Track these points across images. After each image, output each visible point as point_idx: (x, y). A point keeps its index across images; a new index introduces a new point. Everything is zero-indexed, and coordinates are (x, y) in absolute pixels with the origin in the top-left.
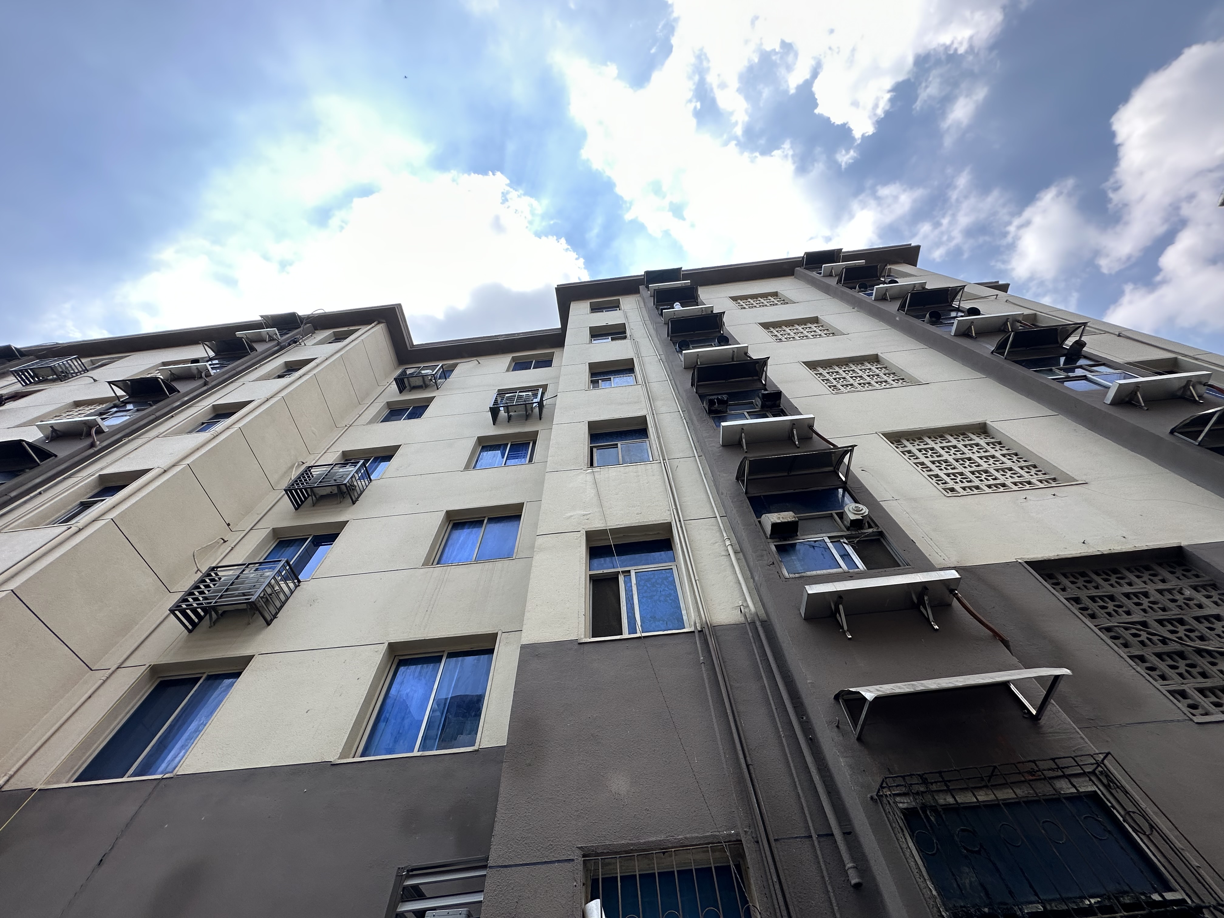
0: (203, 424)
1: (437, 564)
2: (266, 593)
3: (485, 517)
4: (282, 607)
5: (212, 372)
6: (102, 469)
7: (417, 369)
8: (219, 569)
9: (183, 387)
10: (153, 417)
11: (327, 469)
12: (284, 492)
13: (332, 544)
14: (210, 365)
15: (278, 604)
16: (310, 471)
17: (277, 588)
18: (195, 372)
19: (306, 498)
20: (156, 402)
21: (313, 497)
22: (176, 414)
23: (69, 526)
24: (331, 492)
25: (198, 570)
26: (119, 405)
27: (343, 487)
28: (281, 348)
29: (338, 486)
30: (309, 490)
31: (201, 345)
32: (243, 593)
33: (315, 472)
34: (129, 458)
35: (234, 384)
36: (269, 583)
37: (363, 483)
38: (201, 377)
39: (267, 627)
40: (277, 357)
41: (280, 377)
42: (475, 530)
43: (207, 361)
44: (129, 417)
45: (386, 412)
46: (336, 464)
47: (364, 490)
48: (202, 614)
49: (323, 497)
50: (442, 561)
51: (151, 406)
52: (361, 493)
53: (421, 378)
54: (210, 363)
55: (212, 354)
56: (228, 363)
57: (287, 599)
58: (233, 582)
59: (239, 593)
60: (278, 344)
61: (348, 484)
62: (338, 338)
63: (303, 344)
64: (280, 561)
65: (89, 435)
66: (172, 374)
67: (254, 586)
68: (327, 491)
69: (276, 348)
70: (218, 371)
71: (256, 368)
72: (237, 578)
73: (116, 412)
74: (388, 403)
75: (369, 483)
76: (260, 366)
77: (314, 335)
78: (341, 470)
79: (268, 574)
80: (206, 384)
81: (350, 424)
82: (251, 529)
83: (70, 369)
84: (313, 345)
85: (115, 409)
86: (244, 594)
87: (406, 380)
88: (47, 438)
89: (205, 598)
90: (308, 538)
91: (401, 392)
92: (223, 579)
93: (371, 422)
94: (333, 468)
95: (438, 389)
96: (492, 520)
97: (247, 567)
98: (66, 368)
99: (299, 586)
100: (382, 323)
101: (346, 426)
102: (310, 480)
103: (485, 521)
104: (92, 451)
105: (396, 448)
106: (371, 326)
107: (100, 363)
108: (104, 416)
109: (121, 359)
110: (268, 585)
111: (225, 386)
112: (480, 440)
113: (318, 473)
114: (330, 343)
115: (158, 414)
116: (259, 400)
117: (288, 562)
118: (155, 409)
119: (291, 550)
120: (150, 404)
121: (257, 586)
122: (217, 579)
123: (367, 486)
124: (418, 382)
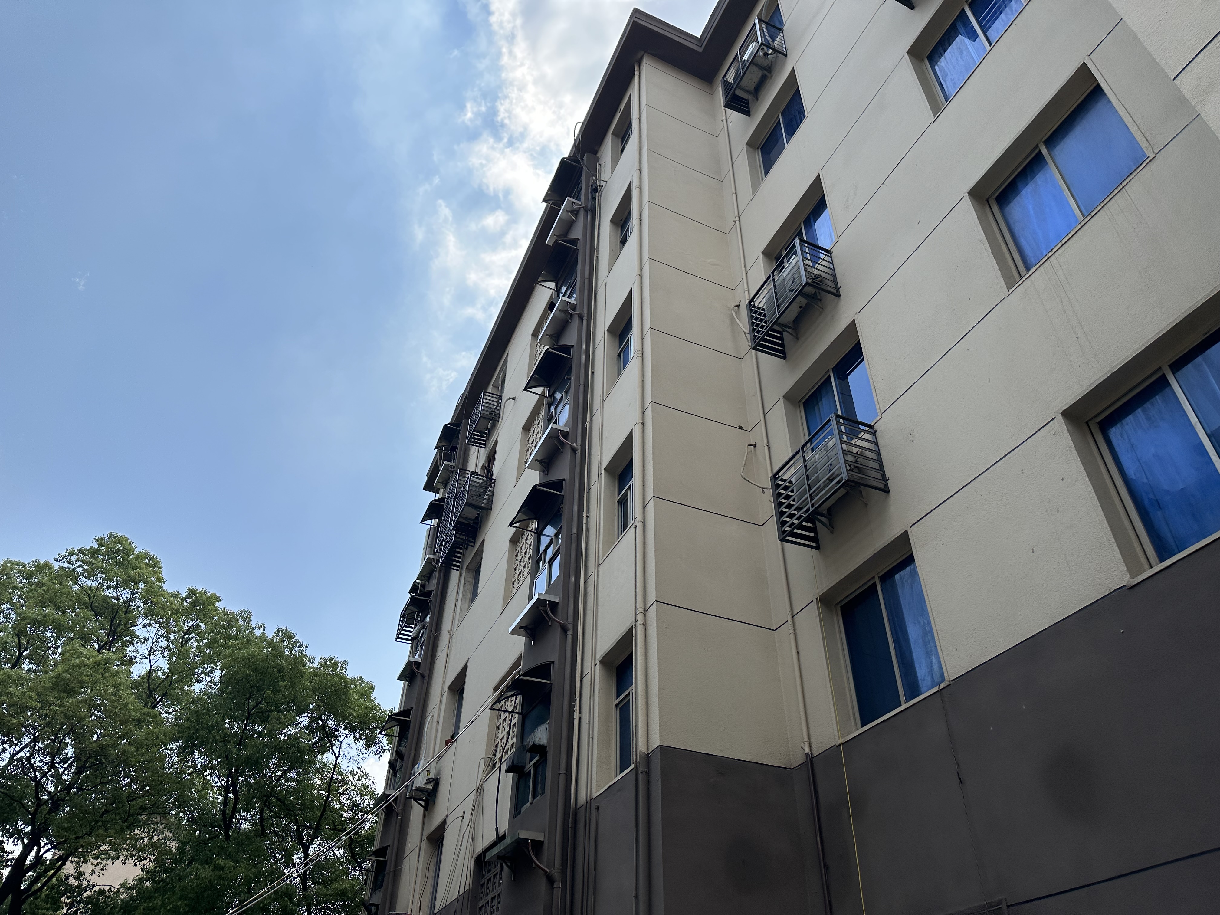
0: (619, 355)
1: (1028, 270)
2: (850, 463)
3: (1037, 146)
4: (881, 465)
5: (573, 301)
6: (601, 463)
7: (735, 62)
8: (780, 474)
9: (570, 338)
10: (582, 387)
11: (769, 288)
12: (754, 351)
13: (863, 360)
14: (564, 296)
15: (875, 465)
16: (754, 306)
17: (855, 450)
18: (563, 315)
19: (781, 339)
20: (569, 372)
21: (787, 329)
22: (593, 368)
23: (633, 526)
24: (800, 307)
25: (763, 489)
26: (552, 402)
27: (809, 289)
28: (592, 211)
29: (801, 293)
30: (775, 327)
31: (538, 286)
32: (828, 479)
33: (761, 302)
34: (606, 437)
35: (599, 293)
36: (843, 450)
37: (823, 263)
38: (571, 315)
39: (889, 495)
40: (599, 225)
41: (623, 242)
42: (1040, 179)
43: (558, 296)
44: (568, 406)
45: (758, 156)
46: (773, 273)
47: (834, 270)
48: (810, 525)
49: (797, 321)
50: (1031, 259)
51: (570, 379)
52: (834, 276)
53: (753, 68)
54: (561, 295)
55: (553, 285)
56: (573, 279)
57: (879, 454)
58: (807, 476)
59: (824, 482)
60: (586, 211)
61: (810, 281)
62: (623, 135)
63: (603, 184)
64: (829, 420)
65: (562, 444)
66: (551, 336)
67: (831, 464)
68: (794, 310)
69: (589, 217)
70: (575, 295)
71: (597, 257)
72: (806, 470)
73: (556, 408)
74: (749, 144)
75: (831, 257)
76: (598, 252)
77: (602, 162)
78: (785, 274)
79: (831, 444)
80: (581, 318)
81: (736, 214)
82: (765, 415)
83: (491, 406)
84: (612, 173)
85: (552, 408)
86: (830, 480)
87: (739, 93)
88: (544, 472)
89: (799, 509)
90: (829, 376)
91: (747, 113)
92: (793, 480)
93: (755, 187)
94: (774, 280)
95: (786, 55)
96: (1052, 141)
97: (803, 452)
98: (488, 408)
99: (876, 431)
100: (642, 58)
101: (735, 222)
102: (764, 316)
103: (1044, 151)
104: (578, 455)
105: (817, 183)
106: (636, 77)
107: (500, 382)
108: (553, 420)
109: (506, 363)
110: (844, 454)
111: (595, 302)
112: (914, 52)
113: (764, 300)
114: (622, 151)
115: (582, 381)
116: (636, 284)
117: (838, 416)
118: (575, 378)
119: (824, 403)
120: (567, 378)
121: (834, 463)
122: (788, 484)
123: (832, 263)
124: (753, 77)
